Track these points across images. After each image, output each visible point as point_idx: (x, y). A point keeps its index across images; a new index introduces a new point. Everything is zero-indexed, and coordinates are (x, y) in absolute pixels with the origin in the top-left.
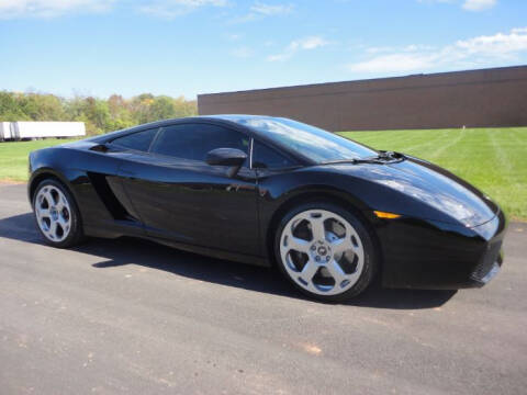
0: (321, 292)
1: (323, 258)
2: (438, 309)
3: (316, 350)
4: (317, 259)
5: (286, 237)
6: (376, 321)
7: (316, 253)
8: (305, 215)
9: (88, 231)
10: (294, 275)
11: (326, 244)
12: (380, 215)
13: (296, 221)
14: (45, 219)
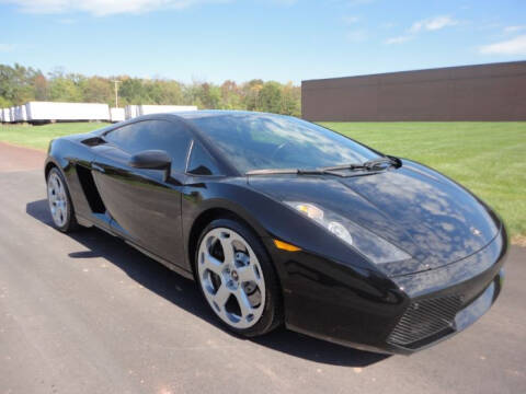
1: (235, 284)
4: (231, 284)
5: (203, 254)
7: (230, 277)
10: (210, 297)
11: (237, 269)
12: (280, 245)
13: (212, 238)
14: (55, 204)
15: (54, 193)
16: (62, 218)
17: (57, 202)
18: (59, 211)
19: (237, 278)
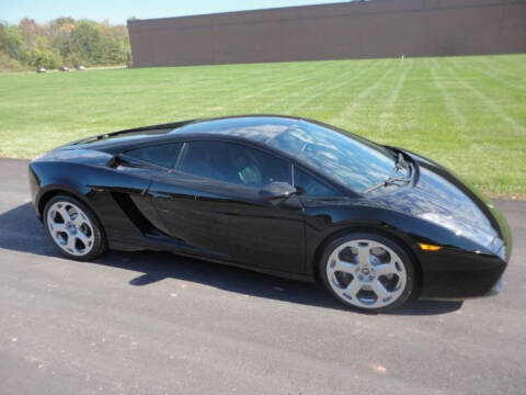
0: (365, 305)
1: (366, 277)
2: (459, 312)
3: (381, 369)
4: (361, 278)
5: (333, 261)
6: (416, 331)
7: (360, 273)
8: (353, 244)
9: (114, 245)
10: (339, 292)
11: (370, 267)
12: (424, 247)
15: (60, 221)
16: (81, 247)
17: (68, 231)
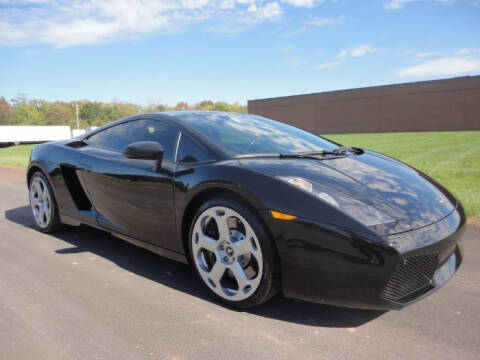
0: (228, 296)
1: (230, 259)
4: (225, 260)
5: (197, 235)
7: (224, 253)
10: (205, 275)
11: (231, 245)
12: (276, 215)
13: (205, 218)
14: (37, 207)
15: (36, 196)
16: (45, 219)
17: (40, 204)
18: (43, 213)
19: (231, 254)
